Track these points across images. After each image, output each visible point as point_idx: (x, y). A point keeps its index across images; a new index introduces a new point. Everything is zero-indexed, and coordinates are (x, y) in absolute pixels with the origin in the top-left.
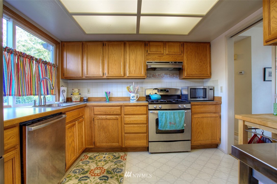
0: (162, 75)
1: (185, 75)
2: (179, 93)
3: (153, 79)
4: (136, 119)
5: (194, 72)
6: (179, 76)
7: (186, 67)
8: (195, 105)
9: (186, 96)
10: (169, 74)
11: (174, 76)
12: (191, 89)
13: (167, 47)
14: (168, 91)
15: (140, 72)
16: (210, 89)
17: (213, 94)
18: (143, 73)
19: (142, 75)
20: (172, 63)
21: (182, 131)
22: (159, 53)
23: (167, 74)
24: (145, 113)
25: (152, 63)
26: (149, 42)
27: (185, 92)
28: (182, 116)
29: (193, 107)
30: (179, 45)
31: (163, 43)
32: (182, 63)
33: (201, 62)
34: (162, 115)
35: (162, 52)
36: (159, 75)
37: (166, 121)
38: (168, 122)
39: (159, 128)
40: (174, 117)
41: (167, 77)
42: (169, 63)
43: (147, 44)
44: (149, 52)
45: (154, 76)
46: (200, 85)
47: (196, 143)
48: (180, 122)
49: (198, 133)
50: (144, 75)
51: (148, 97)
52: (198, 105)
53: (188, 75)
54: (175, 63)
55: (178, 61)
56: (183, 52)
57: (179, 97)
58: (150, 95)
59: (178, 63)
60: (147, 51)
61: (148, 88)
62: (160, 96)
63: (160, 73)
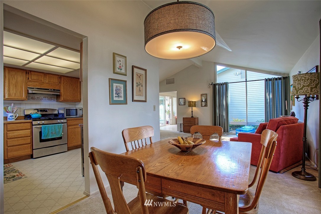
0: (40, 98)
1: (62, 100)
2: (56, 112)
3: (32, 101)
4: (20, 134)
5: (69, 97)
6: (56, 100)
7: (63, 93)
8: (69, 120)
9: (63, 114)
10: (48, 98)
11: (52, 99)
12: (66, 109)
13: (47, 77)
14: (47, 111)
15: (21, 95)
16: (80, 110)
17: (82, 113)
18: (24, 96)
19: (23, 98)
20: (51, 90)
21: (60, 138)
22: (40, 81)
23: (46, 98)
24: (30, 128)
25: (33, 88)
26: (31, 71)
27: (61, 112)
28: (61, 128)
29: (68, 121)
30: (58, 78)
31: (43, 74)
32: (59, 90)
33: (74, 91)
34: (45, 128)
35: (43, 81)
36: (38, 98)
37: (49, 132)
38: (50, 133)
39: (43, 138)
40: (55, 129)
41: (46, 100)
42: (49, 90)
43: (28, 73)
44: (30, 79)
45: (33, 98)
46: (73, 106)
47: (71, 145)
48: (59, 132)
49: (72, 138)
50: (25, 98)
51: (28, 117)
52: (72, 120)
53: (64, 100)
54: (54, 90)
55: (56, 89)
56: (60, 83)
57: (56, 115)
58: (31, 114)
59: (57, 90)
60: (28, 78)
61: (27, 108)
62: (41, 115)
63: (38, 97)
